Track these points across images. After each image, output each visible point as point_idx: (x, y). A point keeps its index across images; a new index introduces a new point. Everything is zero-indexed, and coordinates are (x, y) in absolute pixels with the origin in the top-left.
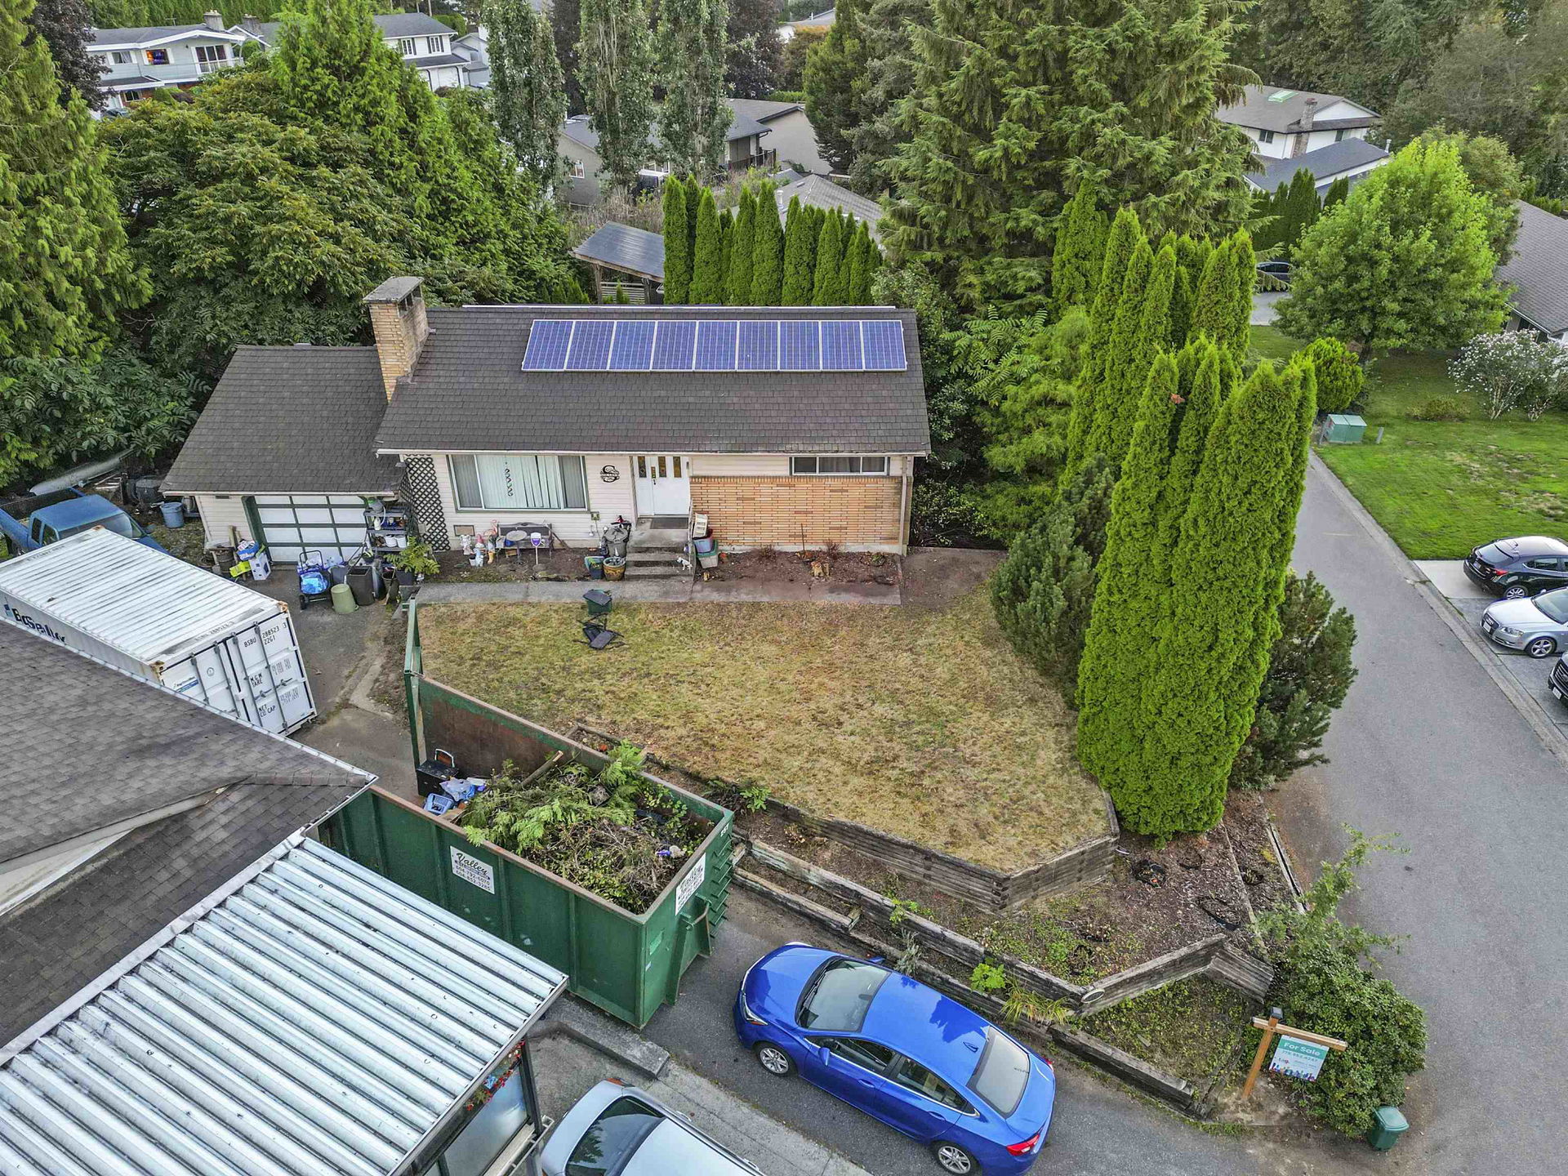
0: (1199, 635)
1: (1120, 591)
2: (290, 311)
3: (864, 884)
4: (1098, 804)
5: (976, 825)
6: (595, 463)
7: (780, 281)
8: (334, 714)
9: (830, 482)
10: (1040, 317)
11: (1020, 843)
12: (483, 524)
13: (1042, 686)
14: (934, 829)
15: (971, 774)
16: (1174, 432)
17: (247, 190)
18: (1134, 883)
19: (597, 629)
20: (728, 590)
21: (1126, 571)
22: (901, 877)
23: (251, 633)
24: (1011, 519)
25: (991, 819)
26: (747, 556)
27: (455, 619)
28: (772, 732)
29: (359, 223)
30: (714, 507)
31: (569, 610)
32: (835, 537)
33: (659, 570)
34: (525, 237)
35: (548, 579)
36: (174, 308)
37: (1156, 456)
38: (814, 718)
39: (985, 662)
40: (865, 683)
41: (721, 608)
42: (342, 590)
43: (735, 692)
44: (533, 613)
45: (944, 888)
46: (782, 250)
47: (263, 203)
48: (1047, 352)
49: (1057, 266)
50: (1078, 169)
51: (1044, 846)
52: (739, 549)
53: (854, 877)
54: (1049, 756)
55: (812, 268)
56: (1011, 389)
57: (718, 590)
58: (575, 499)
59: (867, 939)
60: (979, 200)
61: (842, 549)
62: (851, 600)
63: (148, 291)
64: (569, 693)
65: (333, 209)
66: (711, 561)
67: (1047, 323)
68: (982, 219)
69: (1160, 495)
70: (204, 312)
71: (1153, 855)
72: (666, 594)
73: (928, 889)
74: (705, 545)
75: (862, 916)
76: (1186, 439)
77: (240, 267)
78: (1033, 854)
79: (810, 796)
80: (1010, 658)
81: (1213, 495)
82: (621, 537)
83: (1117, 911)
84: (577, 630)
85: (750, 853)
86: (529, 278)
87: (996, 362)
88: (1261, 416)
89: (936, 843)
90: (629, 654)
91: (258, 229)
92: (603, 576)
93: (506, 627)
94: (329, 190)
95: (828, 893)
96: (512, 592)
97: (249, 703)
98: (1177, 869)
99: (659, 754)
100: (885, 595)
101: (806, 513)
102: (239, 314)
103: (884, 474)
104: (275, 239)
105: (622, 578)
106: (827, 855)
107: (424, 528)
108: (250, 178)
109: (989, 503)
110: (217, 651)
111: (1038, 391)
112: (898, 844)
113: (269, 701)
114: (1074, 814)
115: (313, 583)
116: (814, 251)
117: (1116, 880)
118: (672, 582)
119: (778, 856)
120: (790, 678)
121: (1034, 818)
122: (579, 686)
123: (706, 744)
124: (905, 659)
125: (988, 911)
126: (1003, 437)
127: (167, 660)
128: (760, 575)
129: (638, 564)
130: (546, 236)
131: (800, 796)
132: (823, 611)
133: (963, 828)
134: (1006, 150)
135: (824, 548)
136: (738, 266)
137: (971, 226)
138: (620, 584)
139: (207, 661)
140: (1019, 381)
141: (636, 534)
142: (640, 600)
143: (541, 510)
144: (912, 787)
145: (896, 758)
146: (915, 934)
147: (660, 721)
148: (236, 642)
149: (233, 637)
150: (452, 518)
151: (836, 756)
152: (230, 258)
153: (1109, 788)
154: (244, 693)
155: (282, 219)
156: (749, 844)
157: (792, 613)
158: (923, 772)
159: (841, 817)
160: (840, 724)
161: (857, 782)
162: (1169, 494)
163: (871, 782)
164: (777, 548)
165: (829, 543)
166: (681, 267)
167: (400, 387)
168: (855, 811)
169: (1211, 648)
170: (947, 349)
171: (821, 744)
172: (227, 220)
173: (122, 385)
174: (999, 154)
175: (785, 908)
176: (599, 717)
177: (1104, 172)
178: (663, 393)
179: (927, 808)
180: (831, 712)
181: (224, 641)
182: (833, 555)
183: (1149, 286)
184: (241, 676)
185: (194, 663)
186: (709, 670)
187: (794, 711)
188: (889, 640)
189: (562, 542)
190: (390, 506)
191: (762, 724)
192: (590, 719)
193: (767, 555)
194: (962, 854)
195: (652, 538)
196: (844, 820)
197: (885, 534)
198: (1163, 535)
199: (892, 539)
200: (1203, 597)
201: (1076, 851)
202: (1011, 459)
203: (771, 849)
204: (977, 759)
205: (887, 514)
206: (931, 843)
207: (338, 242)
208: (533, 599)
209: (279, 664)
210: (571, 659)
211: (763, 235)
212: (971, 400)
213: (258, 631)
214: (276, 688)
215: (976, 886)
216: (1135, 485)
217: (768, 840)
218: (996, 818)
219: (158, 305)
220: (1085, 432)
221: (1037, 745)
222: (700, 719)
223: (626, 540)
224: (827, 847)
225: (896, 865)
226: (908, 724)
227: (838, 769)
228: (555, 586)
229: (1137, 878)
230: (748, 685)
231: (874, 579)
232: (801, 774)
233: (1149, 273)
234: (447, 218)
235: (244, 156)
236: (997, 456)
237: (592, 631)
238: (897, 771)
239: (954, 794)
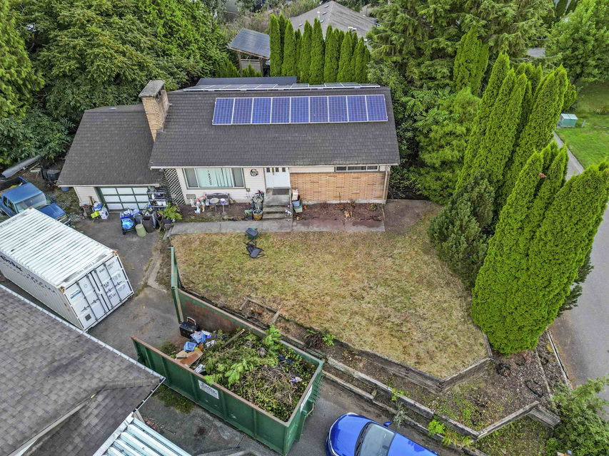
0: (541, 281)
1: (501, 256)
2: (106, 89)
3: (378, 379)
4: (482, 341)
5: (428, 352)
6: (247, 170)
7: (323, 65)
8: (141, 291)
9: (352, 174)
10: (447, 91)
11: (448, 362)
12: (199, 194)
13: (452, 275)
14: (409, 354)
15: (424, 324)
17: (82, 31)
18: (497, 376)
19: (252, 246)
20: (308, 225)
21: (505, 249)
22: (394, 374)
23: (102, 267)
24: (433, 187)
25: (434, 349)
26: (315, 206)
27: (190, 243)
28: (334, 303)
29: (133, 44)
30: (300, 186)
31: (239, 237)
32: (354, 197)
33: (277, 216)
34: (207, 40)
35: (229, 220)
36: (55, 89)
37: (527, 199)
38: (352, 295)
39: (425, 263)
40: (372, 275)
41: (306, 235)
42: (140, 227)
43: (316, 281)
44: (224, 238)
45: (414, 381)
46: (324, 50)
47: (90, 38)
48: (451, 108)
49: (456, 66)
50: (471, 21)
51: (459, 364)
52: (310, 203)
53: (373, 375)
54: (458, 314)
55: (338, 59)
56: (434, 127)
57: (304, 224)
58: (239, 183)
59: (381, 404)
60: (419, 32)
61: (357, 202)
62: (363, 230)
63: (43, 83)
64: (243, 282)
65: (121, 38)
66: (300, 210)
67: (451, 92)
68: (420, 41)
70: (68, 91)
71: (504, 360)
72: (281, 227)
73: (406, 381)
74: (297, 204)
75: (378, 393)
77: (83, 68)
78: (455, 368)
79: (353, 337)
80: (437, 261)
81: (557, 223)
82: (260, 201)
83: (490, 390)
84: (244, 247)
85: (327, 362)
86: (209, 60)
87: (427, 111)
88: (589, 191)
89: (410, 363)
90: (267, 261)
91: (89, 51)
92: (253, 218)
93: (213, 246)
94: (119, 29)
95: (361, 383)
96: (214, 227)
97: (104, 295)
98: (515, 366)
99: (284, 314)
100: (378, 227)
101: (341, 187)
102: (84, 91)
103: (377, 170)
104: (96, 56)
105: (261, 219)
106: (361, 365)
107: (173, 196)
108: (83, 26)
110: (88, 277)
111: (448, 129)
112: (394, 363)
113: (113, 292)
114: (471, 345)
115: (127, 224)
116: (339, 51)
117: (489, 375)
118: (284, 221)
119: (340, 365)
120: (339, 272)
121: (453, 349)
122: (246, 277)
123: (304, 309)
124: (389, 262)
125: (434, 392)
126: (430, 148)
127: (65, 285)
128: (321, 216)
129: (268, 213)
130: (216, 39)
131: (348, 337)
132: (350, 236)
133: (422, 355)
134: (435, 10)
135: (349, 202)
136: (304, 57)
137: (415, 44)
138: (260, 222)
139: (84, 282)
140: (437, 123)
141: (267, 198)
142: (270, 231)
143: (224, 188)
144: (398, 332)
145: (389, 316)
146: (402, 403)
147: (283, 296)
148: (95, 272)
149: (95, 270)
150: (185, 192)
151: (363, 315)
152: (77, 65)
153: (486, 333)
154: (102, 292)
155: (99, 46)
156: (327, 359)
157: (337, 237)
158: (402, 324)
159: (367, 349)
160: (363, 298)
161: (373, 329)
162: (531, 216)
163: (379, 329)
164: (328, 202)
165: (351, 200)
166: (278, 58)
167: (158, 134)
168: (373, 345)
169: (545, 287)
170: (404, 105)
171: (355, 308)
172: (74, 48)
173: (36, 127)
174: (432, 12)
175: (343, 388)
176: (257, 294)
177: (483, 22)
178: (277, 135)
179: (405, 344)
180: (359, 291)
181: (90, 273)
182: (354, 206)
184: (99, 285)
185: (78, 284)
186: (303, 269)
187: (343, 291)
188: (381, 251)
189: (234, 201)
190: (158, 189)
191: (328, 298)
192: (253, 295)
193: (325, 206)
194: (423, 369)
195: (274, 200)
196: (369, 350)
197: (376, 196)
198: (527, 234)
199: (380, 197)
200: (546, 266)
201: (474, 366)
202: (435, 161)
203: (336, 362)
204: (426, 316)
205: (378, 187)
206: (409, 362)
207: (124, 56)
208: (224, 231)
209: (116, 277)
210: (242, 264)
211: (315, 43)
212: (415, 130)
213: (105, 265)
214: (115, 286)
215: (429, 383)
216: (515, 212)
217: (335, 358)
218: (436, 348)
219: (48, 87)
221: (452, 307)
222: (300, 295)
223: (262, 202)
224: (361, 360)
225: (392, 370)
226: (394, 297)
227: (364, 323)
228: (232, 224)
229: (499, 374)
230: (321, 277)
231: (372, 218)
232: (347, 325)
233: (513, 86)
234: (172, 35)
235: (79, 15)
236: (426, 157)
237: (251, 248)
238: (390, 323)
239: (416, 335)
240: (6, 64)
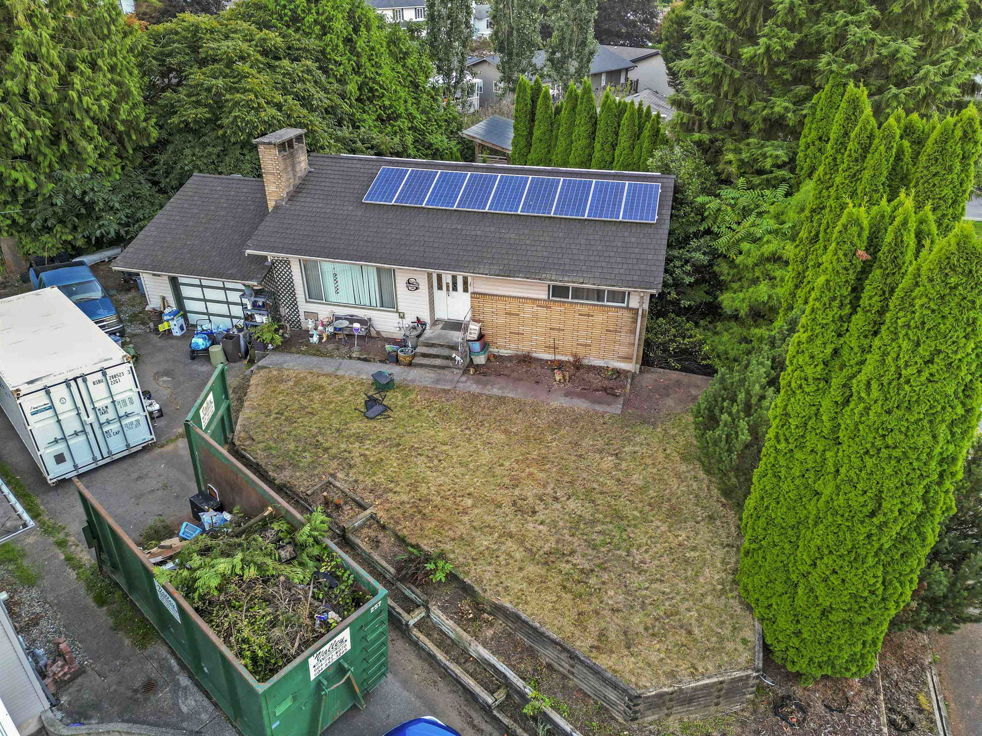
0: (861, 499)
1: (786, 440)
2: (244, 155)
3: (513, 667)
4: (748, 634)
5: (625, 633)
6: (402, 276)
7: (590, 155)
8: (172, 441)
9: (578, 307)
10: (782, 189)
11: (661, 660)
12: (324, 312)
13: (724, 505)
14: (585, 628)
15: (636, 580)
16: (857, 290)
17: (228, 71)
18: (773, 719)
19: (375, 400)
20: (485, 384)
21: (793, 422)
22: (549, 666)
23: (99, 376)
24: (732, 354)
25: (641, 629)
26: (510, 358)
27: (281, 381)
28: (476, 511)
29: (297, 97)
30: (488, 318)
31: (362, 384)
32: (581, 351)
33: (438, 362)
34: (429, 120)
35: (359, 359)
36: (170, 148)
37: (835, 312)
38: (514, 503)
39: (678, 476)
40: (566, 479)
41: (475, 397)
42: (216, 350)
43: (459, 470)
44: (337, 383)
45: (584, 686)
46: (594, 132)
47: (235, 80)
48: (782, 218)
49: (802, 148)
50: (829, 64)
51: (683, 669)
52: (504, 352)
54: (712, 575)
55: (614, 146)
56: (745, 246)
57: (478, 382)
58: (388, 302)
59: (506, 721)
60: (744, 93)
61: (586, 362)
62: (581, 405)
63: (155, 134)
64: (333, 451)
65: (284, 88)
66: (481, 360)
67: (788, 194)
68: (745, 108)
69: (836, 352)
70: (187, 152)
71: (798, 691)
72: (437, 381)
73: (571, 684)
74: (477, 346)
75: (508, 696)
76: (869, 297)
77: (214, 122)
78: (672, 675)
79: (488, 576)
80: (701, 474)
81: (889, 360)
82: (415, 333)
84: (361, 400)
85: (428, 616)
87: (739, 223)
88: (953, 280)
89: (582, 645)
90: (390, 426)
91: (228, 96)
92: (397, 361)
93: (312, 391)
94: (284, 75)
95: (482, 669)
96: (328, 365)
97: (96, 426)
98: (820, 708)
99: (381, 514)
100: (609, 404)
101: (559, 330)
102: (210, 154)
103: (625, 305)
104: (237, 104)
105: (410, 364)
106: (489, 633)
107: (284, 311)
108: (230, 63)
109: (716, 338)
110: (69, 386)
111: (768, 249)
112: (548, 638)
113: (115, 427)
114: (721, 639)
115: (199, 342)
116: (617, 134)
117: (755, 712)
118: (446, 372)
119: (448, 625)
120: (507, 464)
121: (682, 637)
122: (343, 446)
123: (420, 512)
124: (608, 462)
125: (621, 720)
126: (735, 286)
127: (25, 389)
128: (515, 375)
129: (424, 355)
130: (446, 121)
131: (479, 574)
132: (554, 411)
133: (612, 634)
134: (768, 48)
135: (571, 359)
136: (562, 144)
137: (735, 114)
138: (407, 369)
139: (59, 393)
140: (756, 240)
141: (428, 333)
142: (417, 383)
143: (363, 307)
144: (578, 584)
145: (572, 553)
146: (549, 727)
147: (392, 485)
148: (85, 381)
149: (84, 377)
150: (304, 306)
151: (522, 543)
152: (207, 115)
153: (762, 620)
154: (92, 418)
155: (246, 91)
156: (428, 610)
157: (528, 408)
158: (592, 571)
159: (506, 602)
160: (534, 512)
161: (532, 569)
162: (845, 352)
163: (543, 572)
164: (534, 355)
165: (575, 356)
166: (522, 143)
167: (276, 207)
168: (520, 598)
169: (873, 514)
170: (700, 211)
171: (513, 528)
172: (209, 90)
173: (130, 196)
174: (762, 50)
175: (446, 674)
176: (347, 475)
177: (853, 67)
178: (459, 227)
179: (585, 607)
180: (531, 500)
181: (75, 379)
182: (577, 365)
183: (869, 156)
184: (89, 407)
185: (48, 393)
186: (445, 448)
187: (500, 495)
188: (600, 444)
189: (378, 333)
190: (258, 293)
191: (469, 502)
192: (340, 475)
193: (526, 360)
194: (603, 662)
195: (439, 337)
196: (508, 605)
197: (621, 354)
198: (835, 392)
199: (627, 358)
200: (869, 462)
201: (715, 680)
202: (737, 304)
203: (444, 618)
204: (645, 567)
205: (624, 337)
206: (578, 643)
207: (280, 110)
208: (340, 373)
209: (124, 401)
210: (346, 424)
211: (581, 119)
212: (715, 255)
213: (104, 374)
214: (120, 418)
215: (612, 695)
216: (810, 340)
217: (443, 609)
218: (646, 629)
219: (162, 144)
220: (797, 286)
221: (704, 561)
222: (423, 489)
223: (419, 336)
224: (492, 625)
225: (548, 655)
226: (593, 522)
227: (519, 555)
228: (361, 364)
229: (776, 714)
230: (471, 466)
231: (605, 389)
232: (486, 553)
233: (871, 144)
234: (371, 102)
235: (228, 47)
236: (728, 300)
237: (371, 402)
238: (569, 566)
239: (614, 597)
240: (97, 93)
